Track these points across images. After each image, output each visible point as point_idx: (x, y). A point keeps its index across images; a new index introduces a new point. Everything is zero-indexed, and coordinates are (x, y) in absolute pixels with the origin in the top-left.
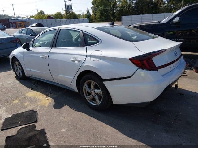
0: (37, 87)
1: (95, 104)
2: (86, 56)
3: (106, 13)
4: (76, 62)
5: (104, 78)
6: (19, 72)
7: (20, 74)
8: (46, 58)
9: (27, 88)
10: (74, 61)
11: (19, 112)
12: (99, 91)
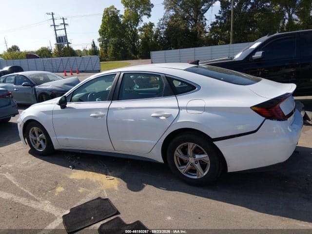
0: (79, 164)
1: (196, 177)
2: (179, 108)
3: (122, 48)
4: (162, 118)
5: (213, 137)
6: (38, 144)
7: (40, 147)
8: (102, 116)
9: (64, 168)
10: (157, 117)
11: (79, 204)
12: (203, 156)
